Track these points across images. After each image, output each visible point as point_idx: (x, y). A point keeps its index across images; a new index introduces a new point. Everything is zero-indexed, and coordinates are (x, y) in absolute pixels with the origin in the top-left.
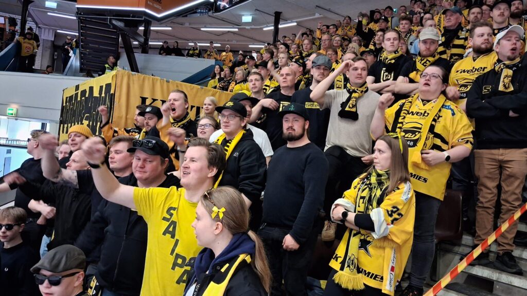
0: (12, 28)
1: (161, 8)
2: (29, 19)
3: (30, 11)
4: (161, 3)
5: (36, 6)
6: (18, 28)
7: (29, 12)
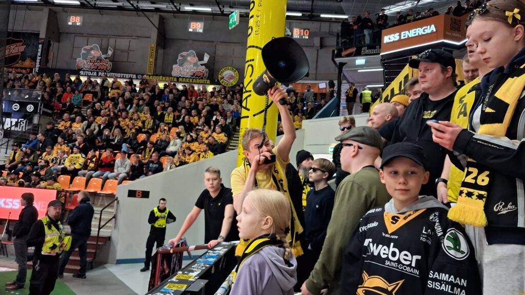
0: (332, 89)
1: (460, 36)
2: (345, 81)
3: (345, 73)
4: (460, 31)
5: (349, 67)
6: (336, 88)
7: (343, 74)
